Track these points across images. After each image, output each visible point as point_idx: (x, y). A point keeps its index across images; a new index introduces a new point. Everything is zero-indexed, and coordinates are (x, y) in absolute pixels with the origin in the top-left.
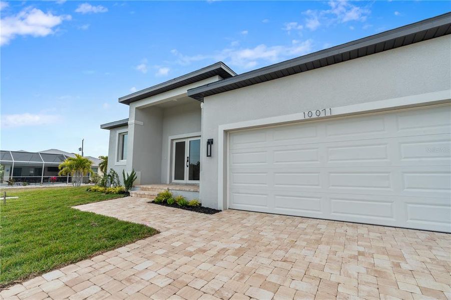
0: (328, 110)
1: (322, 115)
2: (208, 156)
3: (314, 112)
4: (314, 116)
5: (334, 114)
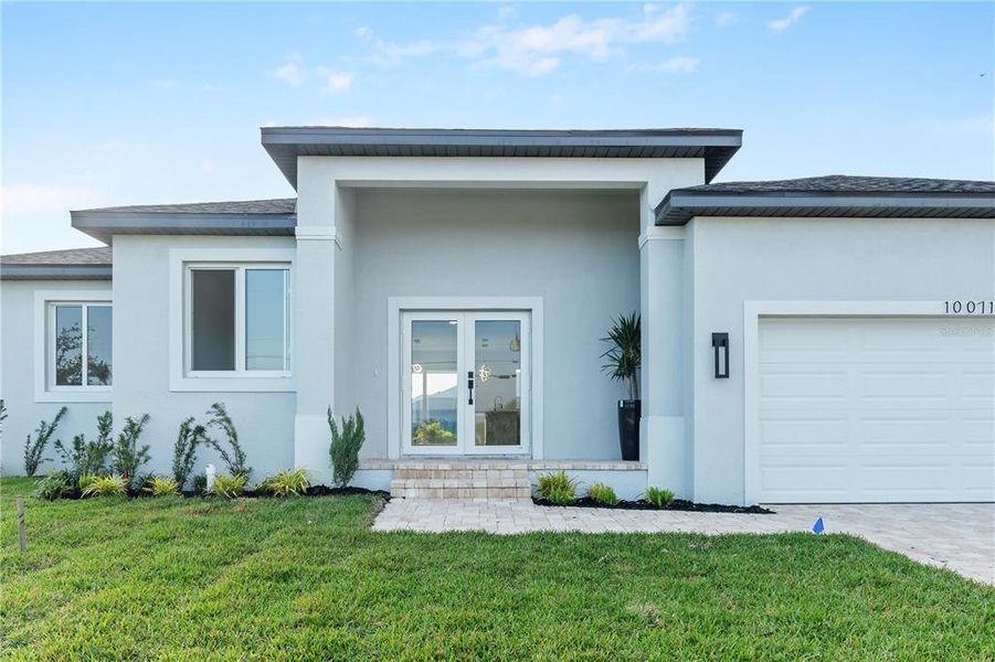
0: (987, 303)
2: (718, 376)
3: (964, 304)
4: (964, 311)
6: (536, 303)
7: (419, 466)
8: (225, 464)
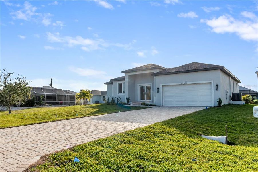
1: (185, 84)
5: (187, 83)
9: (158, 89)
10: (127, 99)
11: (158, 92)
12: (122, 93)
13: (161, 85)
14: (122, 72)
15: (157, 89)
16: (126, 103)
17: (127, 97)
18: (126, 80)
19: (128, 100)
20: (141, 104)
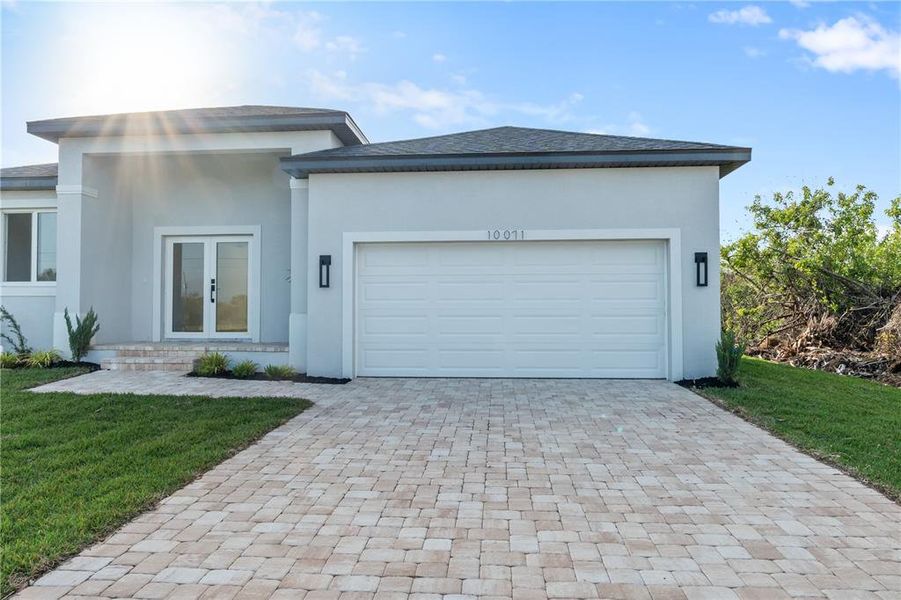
0: (519, 232)
1: (512, 238)
2: (321, 286)
3: (502, 232)
4: (502, 238)
5: (527, 237)
6: (256, 229)
7: (133, 348)
8: (10, 346)
9: (325, 261)
10: (75, 327)
11: (324, 284)
12: (29, 279)
13: (349, 238)
14: (37, 128)
15: (314, 263)
16: (68, 354)
17: (76, 315)
18: (70, 187)
19: (82, 338)
20: (190, 368)
